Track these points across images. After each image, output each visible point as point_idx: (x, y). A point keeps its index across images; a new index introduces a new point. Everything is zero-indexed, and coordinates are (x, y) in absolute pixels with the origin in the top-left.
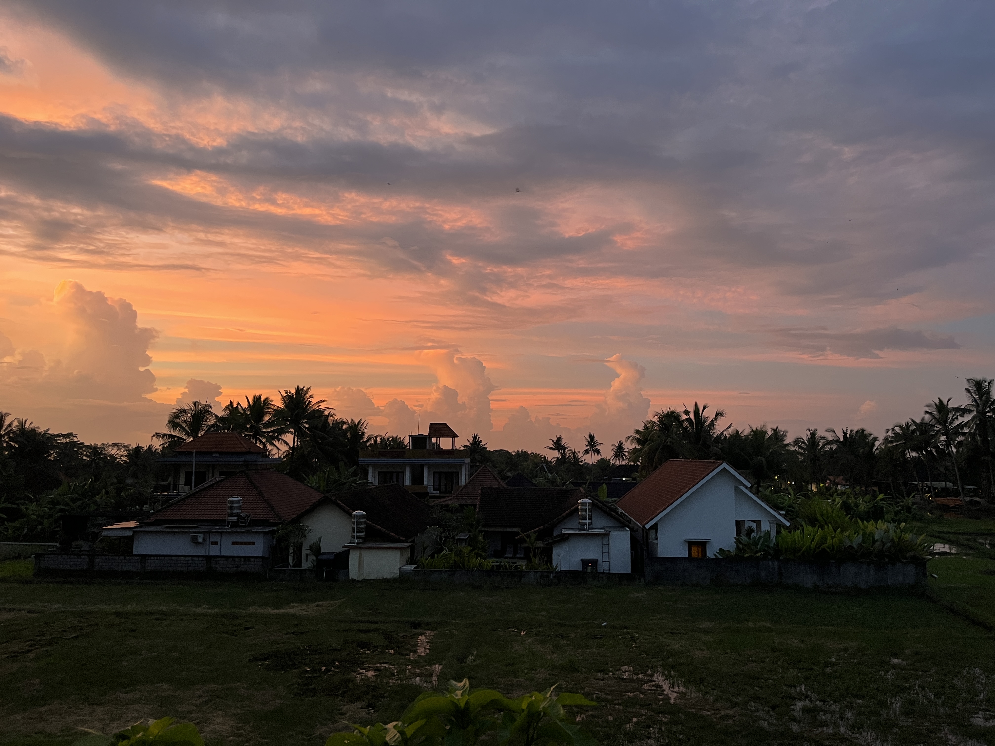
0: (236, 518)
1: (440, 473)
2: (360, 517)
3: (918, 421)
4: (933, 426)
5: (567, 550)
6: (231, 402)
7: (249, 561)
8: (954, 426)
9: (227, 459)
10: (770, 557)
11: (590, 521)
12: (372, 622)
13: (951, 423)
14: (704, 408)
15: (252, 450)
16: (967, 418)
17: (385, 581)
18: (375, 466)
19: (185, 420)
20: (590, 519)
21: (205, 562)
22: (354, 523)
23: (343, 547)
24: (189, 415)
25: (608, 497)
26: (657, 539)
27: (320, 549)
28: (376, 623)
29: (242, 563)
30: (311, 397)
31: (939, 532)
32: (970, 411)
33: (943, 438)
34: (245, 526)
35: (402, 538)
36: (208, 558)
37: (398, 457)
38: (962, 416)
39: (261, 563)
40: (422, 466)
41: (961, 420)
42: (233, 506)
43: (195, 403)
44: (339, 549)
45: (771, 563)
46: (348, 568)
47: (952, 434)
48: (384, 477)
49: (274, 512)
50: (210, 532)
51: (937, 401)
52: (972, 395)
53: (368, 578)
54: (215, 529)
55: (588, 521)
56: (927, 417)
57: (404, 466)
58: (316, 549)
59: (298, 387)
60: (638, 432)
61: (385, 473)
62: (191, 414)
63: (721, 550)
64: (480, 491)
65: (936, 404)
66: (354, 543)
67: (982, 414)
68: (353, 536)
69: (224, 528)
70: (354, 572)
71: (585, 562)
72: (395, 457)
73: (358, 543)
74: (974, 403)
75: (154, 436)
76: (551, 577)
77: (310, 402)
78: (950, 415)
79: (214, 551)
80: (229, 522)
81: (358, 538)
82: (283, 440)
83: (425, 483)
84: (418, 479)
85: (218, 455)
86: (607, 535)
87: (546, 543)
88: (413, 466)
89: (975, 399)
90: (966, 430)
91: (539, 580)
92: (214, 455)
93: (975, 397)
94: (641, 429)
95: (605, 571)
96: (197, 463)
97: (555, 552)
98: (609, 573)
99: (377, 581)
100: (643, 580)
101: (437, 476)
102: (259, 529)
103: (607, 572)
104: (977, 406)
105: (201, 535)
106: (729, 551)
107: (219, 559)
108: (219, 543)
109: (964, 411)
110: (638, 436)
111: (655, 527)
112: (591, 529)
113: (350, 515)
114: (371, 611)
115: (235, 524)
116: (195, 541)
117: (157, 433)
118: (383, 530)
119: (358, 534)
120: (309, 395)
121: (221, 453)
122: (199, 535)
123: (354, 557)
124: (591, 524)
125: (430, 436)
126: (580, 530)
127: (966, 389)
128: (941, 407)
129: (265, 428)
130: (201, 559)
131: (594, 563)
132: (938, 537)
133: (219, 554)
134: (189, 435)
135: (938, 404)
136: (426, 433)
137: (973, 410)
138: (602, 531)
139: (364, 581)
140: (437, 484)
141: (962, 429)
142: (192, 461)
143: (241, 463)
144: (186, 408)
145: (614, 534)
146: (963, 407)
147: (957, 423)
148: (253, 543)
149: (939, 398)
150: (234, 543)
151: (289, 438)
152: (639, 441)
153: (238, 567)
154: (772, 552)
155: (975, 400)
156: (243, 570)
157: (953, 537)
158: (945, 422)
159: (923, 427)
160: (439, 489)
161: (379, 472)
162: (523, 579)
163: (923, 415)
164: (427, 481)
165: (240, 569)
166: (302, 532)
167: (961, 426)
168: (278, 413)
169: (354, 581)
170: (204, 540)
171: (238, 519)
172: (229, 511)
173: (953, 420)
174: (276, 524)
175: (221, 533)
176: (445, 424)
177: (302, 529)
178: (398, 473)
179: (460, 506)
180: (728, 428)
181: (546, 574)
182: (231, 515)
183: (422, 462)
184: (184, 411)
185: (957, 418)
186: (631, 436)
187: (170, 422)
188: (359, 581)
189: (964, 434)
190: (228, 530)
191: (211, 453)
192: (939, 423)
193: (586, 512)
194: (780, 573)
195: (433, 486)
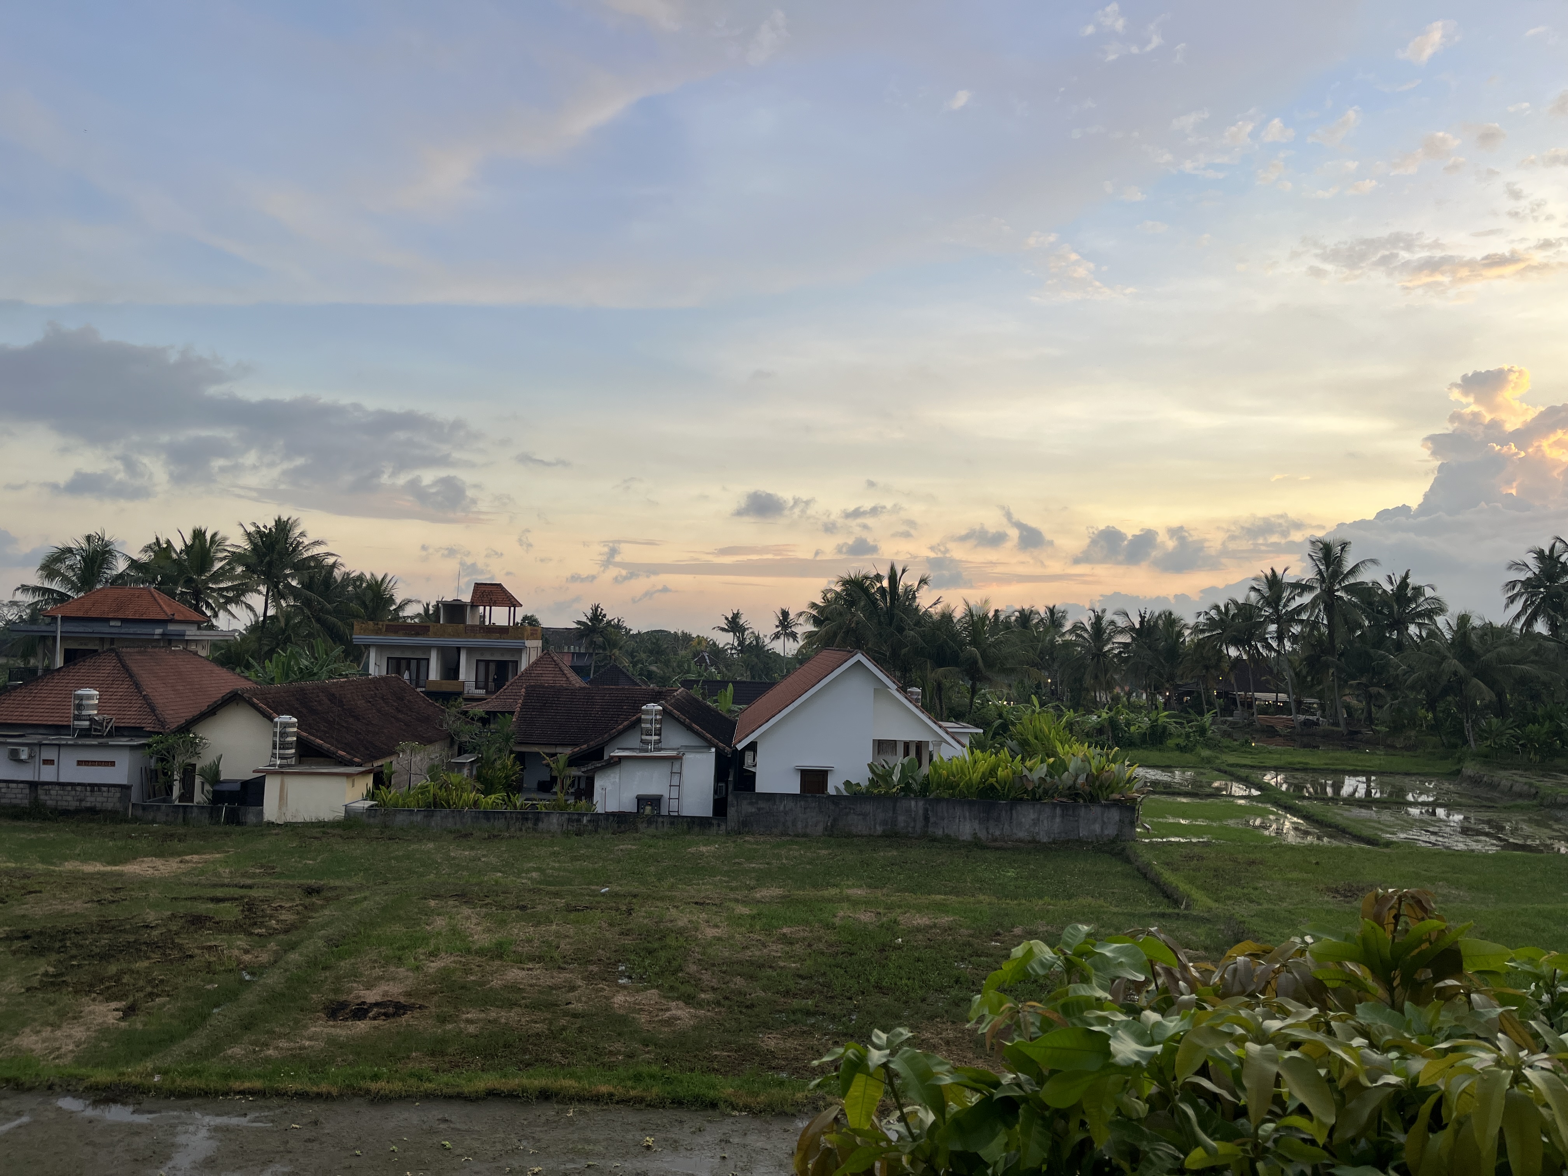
0: (87, 723)
1: (487, 662)
2: (286, 725)
3: (1241, 601)
4: (1260, 609)
5: (617, 780)
6: (157, 539)
7: (100, 790)
8: (1289, 609)
9: (131, 631)
10: (912, 795)
11: (657, 737)
12: (242, 887)
13: (1285, 606)
14: (904, 571)
15: (176, 617)
16: (1307, 598)
17: (321, 824)
18: (380, 647)
19: (71, 566)
20: (659, 733)
21: (27, 791)
22: (275, 734)
23: (254, 772)
24: (78, 558)
26: (755, 766)
27: (217, 773)
28: (250, 887)
29: (88, 794)
30: (302, 534)
32: (1311, 588)
33: (1273, 628)
34: (101, 736)
35: (356, 760)
36: (33, 785)
37: (417, 634)
38: (1300, 595)
39: (118, 795)
40: (458, 649)
41: (1298, 601)
42: (82, 705)
43: (88, 538)
44: (248, 775)
45: (913, 803)
46: (262, 805)
47: (1285, 621)
48: (396, 665)
49: (155, 715)
50: (41, 745)
51: (1269, 573)
52: (1317, 565)
53: (294, 821)
54: (53, 739)
55: (655, 738)
56: (1253, 594)
57: (428, 648)
58: (213, 775)
59: (279, 519)
60: (814, 605)
61: (399, 660)
62: (82, 556)
63: (847, 783)
65: (1266, 577)
66: (274, 765)
67: (1329, 592)
68: (274, 755)
69: (68, 739)
70: (271, 810)
71: (642, 800)
72: (412, 635)
73: (281, 766)
74: (1318, 577)
75: (18, 589)
76: (585, 821)
77: (299, 543)
78: (1286, 594)
79: (47, 774)
80: (75, 730)
81: (281, 758)
82: (245, 603)
83: (462, 677)
84: (451, 671)
85: (119, 624)
86: (678, 758)
87: (583, 770)
88: (443, 651)
89: (1320, 570)
90: (1304, 617)
91: (565, 825)
92: (112, 623)
93: (1321, 567)
95: (672, 814)
96: (64, 635)
97: (598, 784)
98: (679, 816)
99: (306, 825)
100: (723, 827)
101: (483, 665)
102: (123, 741)
103: (676, 814)
104: (1323, 580)
105: (26, 749)
106: (858, 785)
107: (50, 787)
108: (56, 762)
109: (1301, 587)
111: (752, 747)
112: (660, 750)
113: (271, 719)
114: (262, 870)
115: (85, 733)
116: (14, 757)
117: (23, 586)
118: (327, 746)
119: (282, 752)
120: (297, 531)
121: (124, 621)
122: (22, 748)
123: (271, 787)
124: (660, 741)
125: (474, 605)
126: (641, 750)
127: (1309, 555)
128: (1274, 582)
129: (215, 583)
130: (21, 786)
131: (655, 801)
133: (55, 780)
134: (78, 591)
135: (1269, 577)
136: (466, 598)
137: (1316, 588)
138: (673, 753)
139: (287, 824)
140: (482, 678)
141: (1299, 614)
142: (55, 632)
143: (156, 637)
144: (72, 546)
145: (689, 757)
146: (1304, 582)
147: (1293, 605)
148: (113, 764)
149: (1272, 569)
150: (80, 763)
151: (257, 600)
153: (81, 801)
154: (915, 786)
155: (1320, 572)
156: (88, 805)
158: (1278, 605)
159: (1245, 610)
160: (486, 687)
161: (388, 658)
162: (540, 824)
163: (1247, 591)
164: (466, 673)
165: (84, 804)
166: (194, 747)
167: (1301, 609)
168: (236, 558)
169: (271, 824)
170: (31, 757)
171: (91, 725)
172: (76, 712)
173: (1289, 600)
174: (150, 734)
175: (59, 745)
176: (500, 585)
177: (193, 744)
178: (419, 660)
180: (935, 604)
181: (576, 817)
182: (78, 718)
183: (458, 644)
184: (70, 550)
185: (1294, 598)
187: (43, 567)
188: (278, 825)
189: (1301, 622)
190: (69, 742)
191: (108, 620)
192: (1269, 604)
193: (651, 724)
194: (926, 818)
195: (476, 681)
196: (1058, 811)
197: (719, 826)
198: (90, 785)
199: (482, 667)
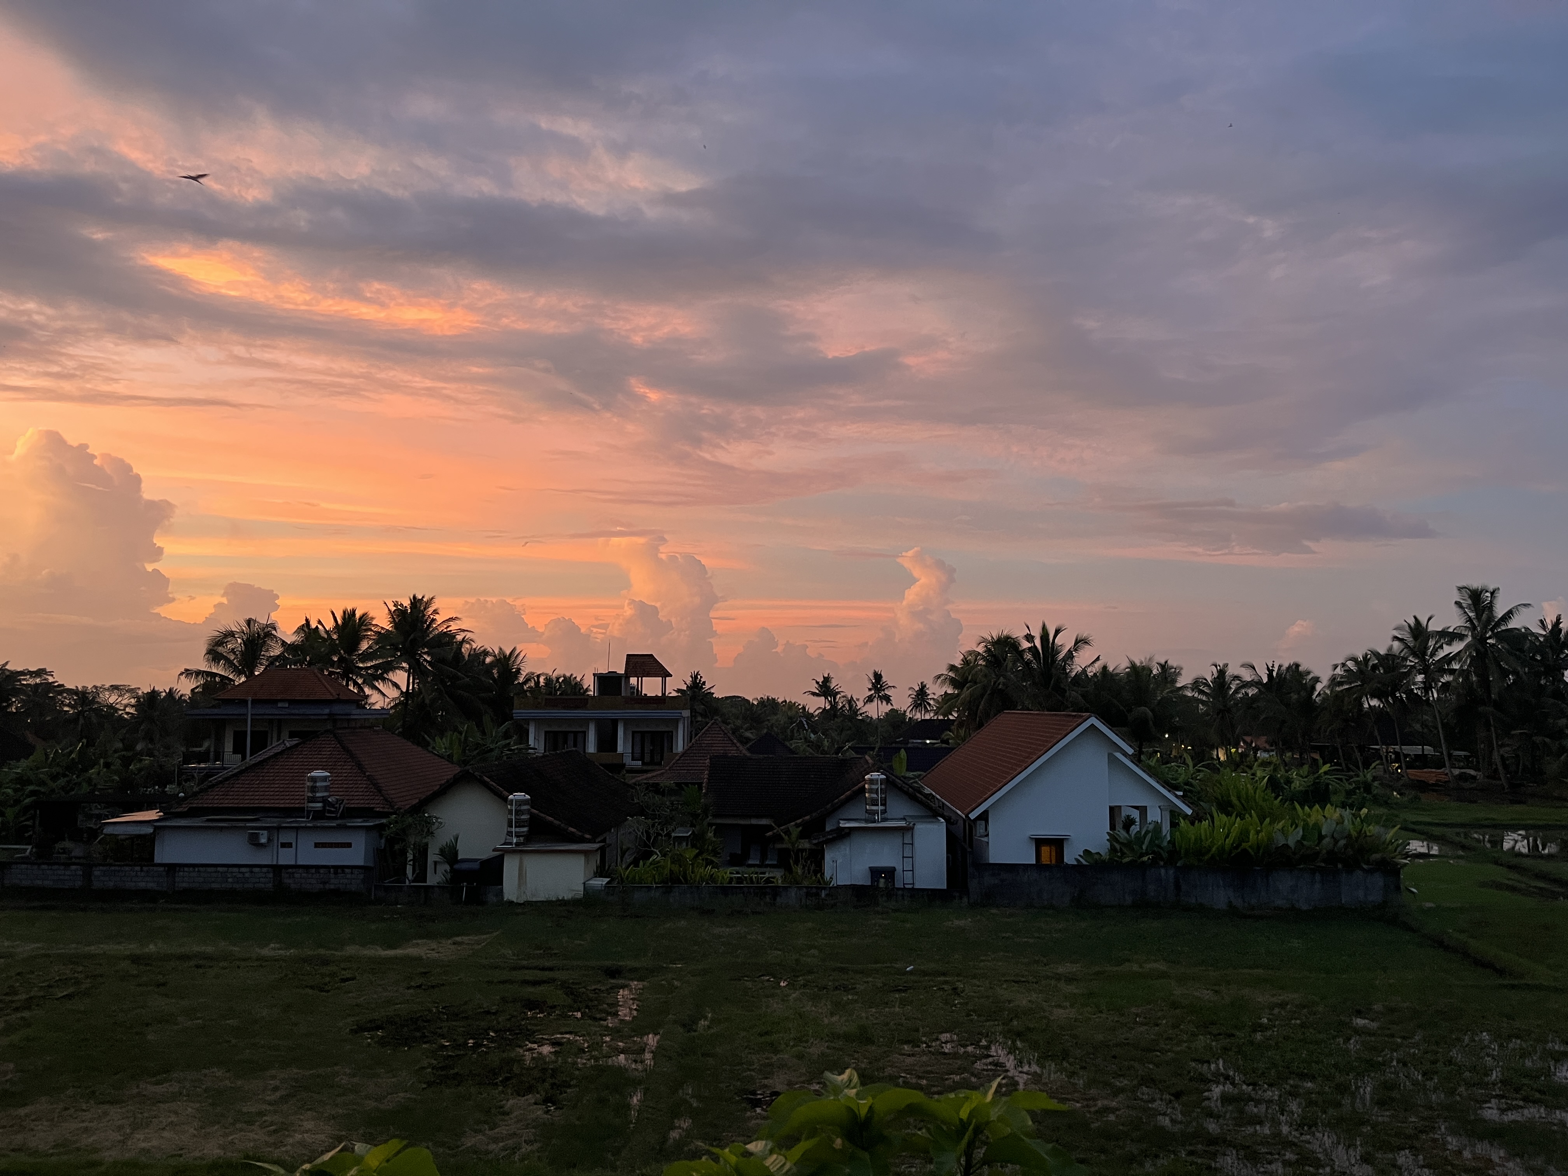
0: (320, 805)
1: (643, 733)
2: (520, 803)
3: (1382, 652)
4: (1405, 659)
5: (848, 852)
6: (307, 620)
7: (343, 872)
8: (1436, 659)
9: (301, 711)
10: (1162, 863)
11: (883, 808)
12: (543, 969)
13: (1433, 654)
14: (1057, 632)
15: (341, 697)
16: (1457, 647)
17: (562, 903)
18: (539, 721)
19: (233, 649)
20: (884, 804)
21: (271, 875)
22: (510, 812)
23: (494, 850)
24: (239, 641)
25: (908, 770)
26: (987, 835)
27: (456, 853)
29: (332, 876)
30: (436, 612)
31: (1413, 823)
32: (1461, 637)
33: (1420, 678)
34: (335, 818)
35: (588, 836)
36: (277, 869)
37: (576, 708)
38: (1449, 644)
39: (362, 876)
40: (615, 723)
41: (1447, 650)
42: (316, 787)
43: (249, 622)
44: (486, 853)
45: (1163, 871)
46: (502, 884)
47: (1431, 672)
48: (553, 739)
49: (382, 796)
50: (279, 828)
51: (1412, 622)
52: (1465, 612)
53: (534, 899)
54: (288, 822)
55: (880, 808)
56: (1396, 645)
57: (586, 721)
58: (450, 854)
59: (414, 597)
60: (952, 668)
61: (556, 733)
62: (243, 639)
63: (1087, 852)
64: (708, 761)
65: (1409, 626)
66: (511, 844)
67: (1480, 640)
68: (510, 834)
69: (303, 821)
70: (511, 889)
71: (875, 872)
72: (568, 708)
73: (517, 844)
74: (1468, 624)
75: (182, 674)
76: (823, 895)
77: (433, 620)
78: (1431, 643)
79: (286, 858)
80: (309, 812)
81: (517, 836)
82: (391, 681)
83: (620, 749)
84: (607, 742)
85: (287, 705)
86: (909, 829)
87: (815, 842)
88: (600, 724)
89: (1469, 617)
90: (1456, 666)
91: (803, 900)
92: (280, 705)
93: (1471, 614)
94: (958, 663)
95: (907, 886)
96: (253, 717)
97: (828, 856)
98: (913, 889)
99: (549, 903)
100: (965, 900)
101: (640, 738)
102: (358, 822)
103: (910, 886)
104: (1473, 628)
105: (265, 832)
106: (1098, 853)
107: (294, 870)
108: (294, 845)
109: (1450, 636)
110: (951, 674)
111: (984, 816)
112: (884, 820)
113: (505, 799)
114: (542, 951)
115: (319, 815)
116: (254, 841)
117: (186, 670)
118: (557, 822)
119: (517, 829)
120: (431, 610)
121: (292, 702)
122: (261, 832)
123: (510, 866)
124: (884, 812)
125: (627, 676)
126: (867, 821)
127: (1456, 603)
128: (1418, 631)
129: (363, 662)
130: (265, 870)
131: (890, 873)
132: (1414, 831)
133: (293, 863)
134: (239, 673)
135: (1412, 625)
136: (621, 671)
137: (1467, 636)
138: (902, 824)
139: (527, 904)
140: (638, 750)
141: (1449, 663)
142: (246, 715)
143: (326, 717)
144: (234, 629)
145: (920, 827)
146: (1451, 630)
147: (1441, 654)
148: (349, 845)
149: (1415, 617)
150: (317, 845)
151: (400, 677)
152: (953, 682)
153: (325, 883)
154: (1165, 855)
155: (1470, 620)
156: (332, 887)
157: (1437, 831)
158: (1425, 654)
159: (1388, 661)
160: (642, 758)
161: (546, 732)
162: (778, 899)
163: (1389, 642)
164: (622, 746)
165: (327, 886)
166: (428, 828)
167: (1448, 659)
168: (382, 637)
169: (511, 903)
170: (269, 840)
171: (324, 807)
172: (310, 795)
173: (1435, 650)
174: (386, 815)
175: (297, 828)
176: (651, 655)
177: (428, 822)
178: (576, 733)
179: (677, 784)
180: (1093, 663)
181: (814, 890)
182: (313, 800)
183: (614, 716)
184: (231, 634)
185: (1441, 647)
186: (942, 675)
187: (209, 652)
188: (520, 904)
189: (1452, 672)
190: (309, 825)
191: (274, 702)
192: (1415, 655)
193: (877, 794)
194: (1178, 887)
195: (633, 753)
196: (1318, 877)
197: (961, 898)
198: (333, 867)
199: (638, 738)
